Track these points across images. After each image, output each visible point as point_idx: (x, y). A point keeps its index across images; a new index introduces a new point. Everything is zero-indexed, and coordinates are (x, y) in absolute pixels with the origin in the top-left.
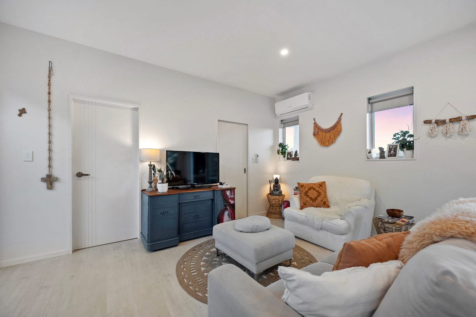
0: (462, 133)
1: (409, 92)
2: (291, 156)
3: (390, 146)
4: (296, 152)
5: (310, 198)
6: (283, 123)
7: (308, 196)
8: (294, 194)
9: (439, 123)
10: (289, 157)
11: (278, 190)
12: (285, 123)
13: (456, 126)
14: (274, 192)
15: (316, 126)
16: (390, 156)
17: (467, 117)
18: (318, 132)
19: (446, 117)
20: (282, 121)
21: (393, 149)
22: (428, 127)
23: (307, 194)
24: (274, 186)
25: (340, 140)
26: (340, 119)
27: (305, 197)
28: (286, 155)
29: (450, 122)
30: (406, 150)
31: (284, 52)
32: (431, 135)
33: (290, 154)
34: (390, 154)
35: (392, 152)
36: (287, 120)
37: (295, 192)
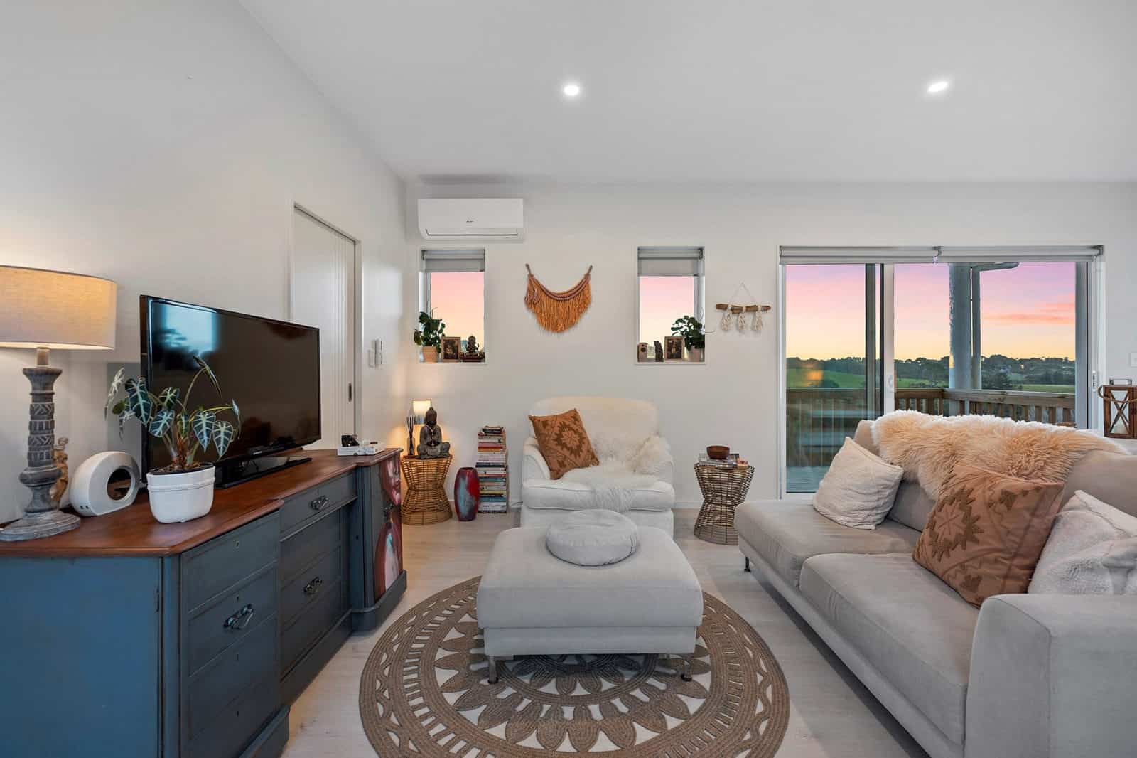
0: (757, 328)
1: (695, 255)
2: (455, 349)
3: (668, 340)
4: (472, 339)
5: (568, 449)
6: (427, 260)
7: (564, 445)
8: (479, 448)
9: (736, 310)
10: (450, 352)
11: (439, 443)
12: (432, 261)
13: (749, 318)
14: (429, 450)
15: (533, 283)
16: (671, 357)
17: (763, 307)
18: (537, 297)
19: (742, 302)
20: (423, 251)
21: (674, 346)
22: (720, 313)
23: (561, 441)
24: (424, 435)
25: (587, 321)
26: (587, 275)
27: (559, 448)
28: (442, 347)
29: (747, 311)
30: (696, 348)
31: (572, 90)
32: (725, 328)
33: (452, 343)
34: (670, 353)
35: (673, 350)
36: (442, 254)
37: (482, 441)
